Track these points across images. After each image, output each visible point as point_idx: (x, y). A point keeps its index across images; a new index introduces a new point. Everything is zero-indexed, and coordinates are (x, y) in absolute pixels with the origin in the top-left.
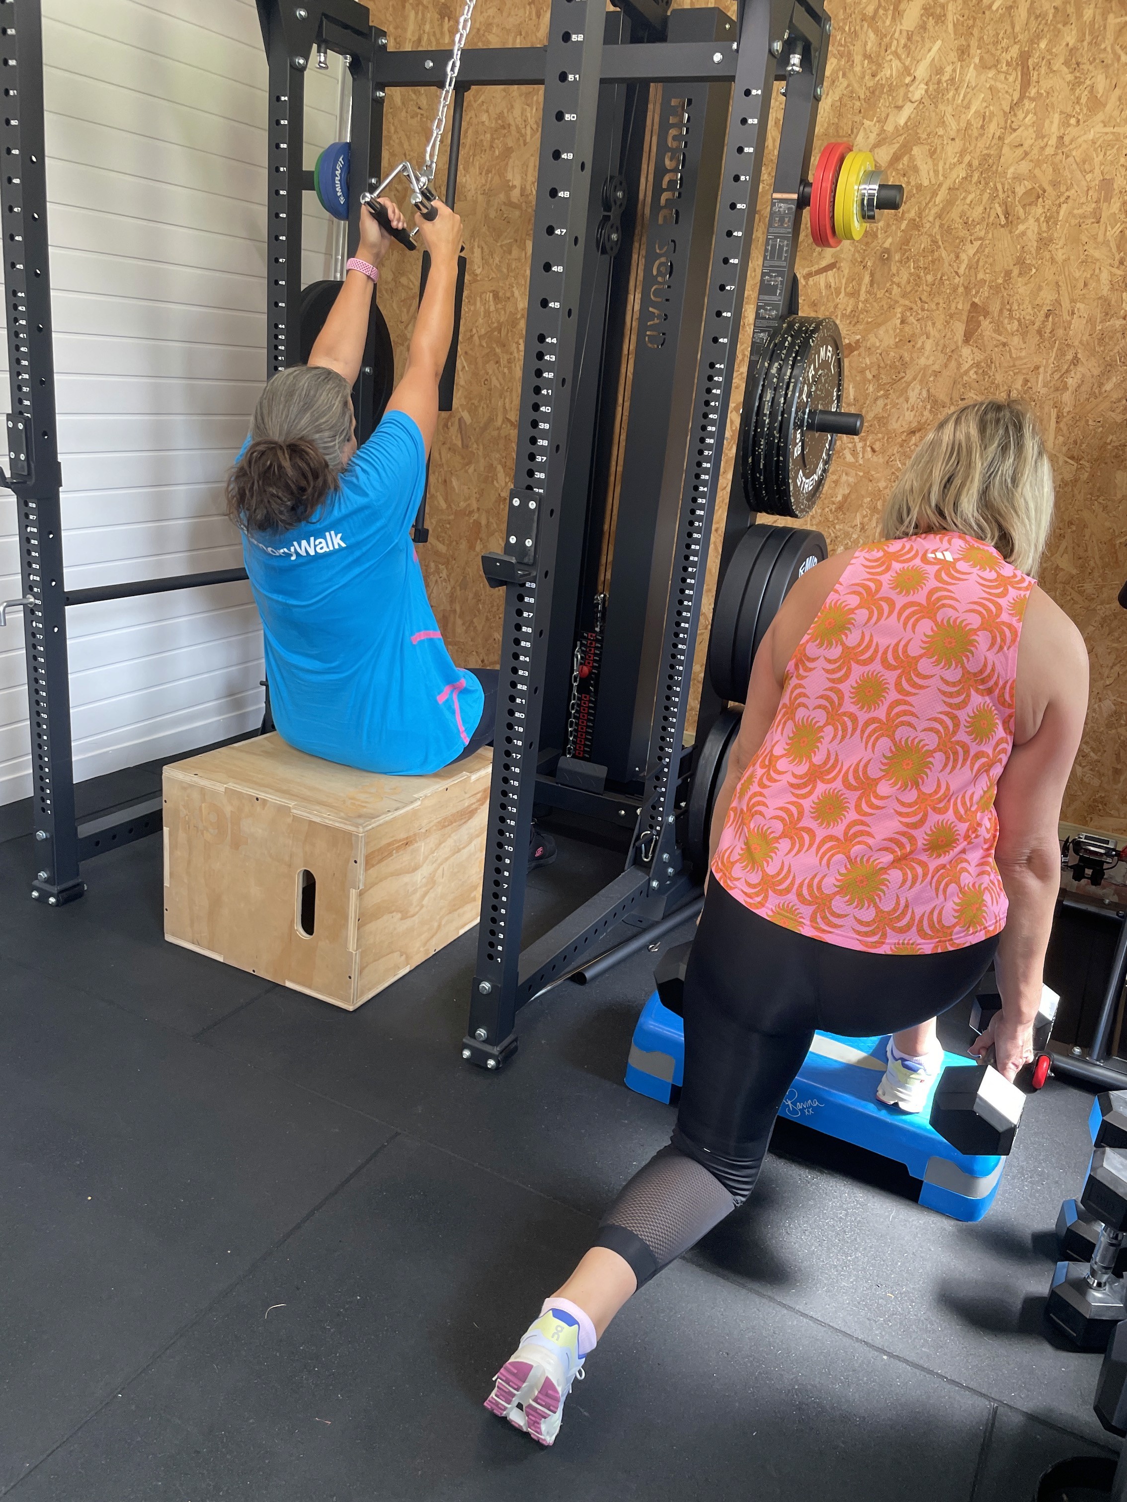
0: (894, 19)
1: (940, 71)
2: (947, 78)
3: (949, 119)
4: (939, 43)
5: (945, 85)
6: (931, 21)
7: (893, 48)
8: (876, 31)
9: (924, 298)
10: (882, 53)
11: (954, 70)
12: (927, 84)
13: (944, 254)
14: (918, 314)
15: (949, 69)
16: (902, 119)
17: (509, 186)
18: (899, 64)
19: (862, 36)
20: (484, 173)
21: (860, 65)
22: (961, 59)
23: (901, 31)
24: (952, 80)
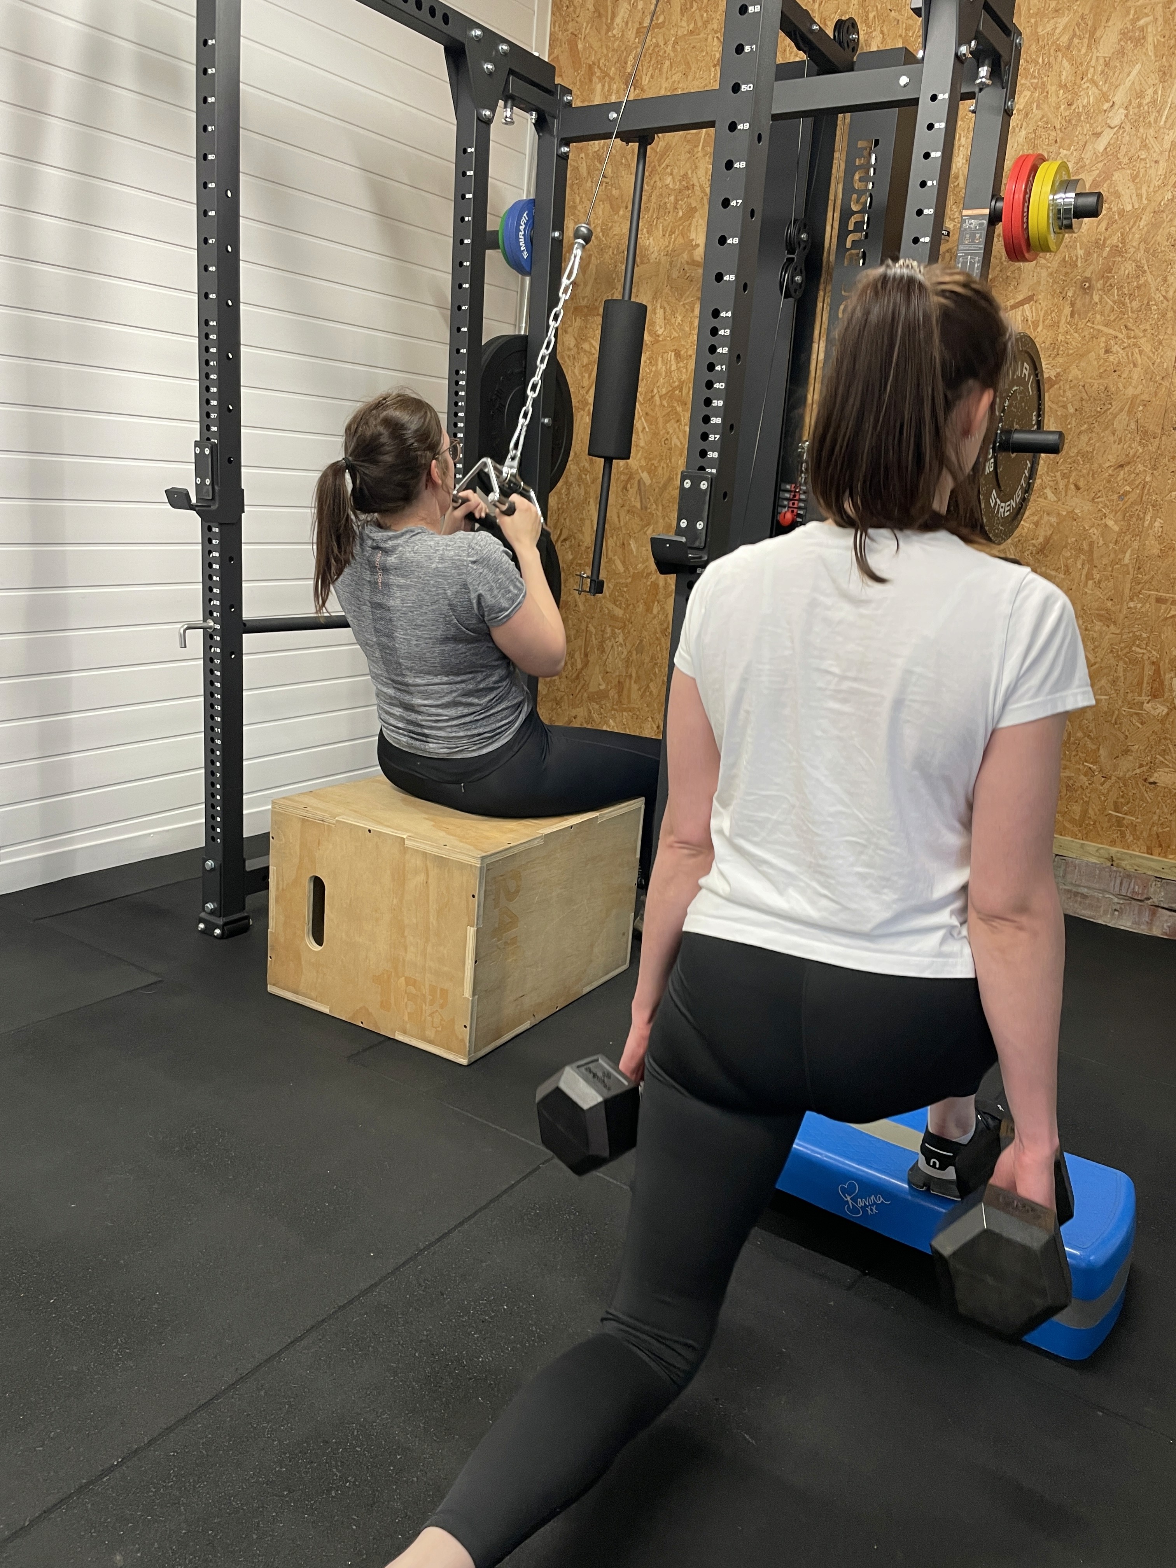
0: (1089, 46)
1: (1140, 95)
2: (1147, 101)
3: (1151, 141)
4: (1138, 67)
5: (1146, 108)
6: (1130, 45)
7: (1089, 76)
8: (1071, 60)
9: (1130, 325)
10: (1078, 81)
11: (1155, 92)
12: (1126, 108)
13: (1150, 278)
14: (1124, 342)
15: (1150, 91)
16: (1101, 145)
17: (692, 245)
18: (1097, 91)
19: (1056, 67)
20: (667, 235)
21: (1056, 96)
22: (1163, 80)
23: (1097, 57)
24: (1154, 102)
